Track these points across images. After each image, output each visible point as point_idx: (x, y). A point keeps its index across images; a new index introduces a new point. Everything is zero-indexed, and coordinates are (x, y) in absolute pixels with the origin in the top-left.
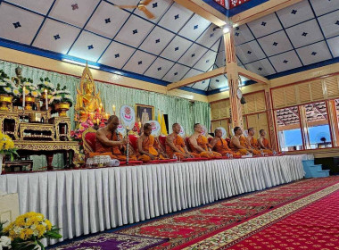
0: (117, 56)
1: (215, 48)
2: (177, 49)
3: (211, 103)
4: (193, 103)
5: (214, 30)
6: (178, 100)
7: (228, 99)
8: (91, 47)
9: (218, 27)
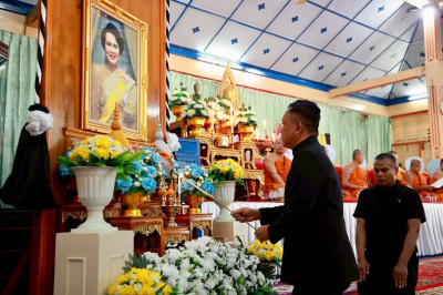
0: (266, 51)
1: (408, 37)
2: (349, 40)
3: (393, 117)
4: (365, 116)
5: (408, 11)
6: (344, 112)
7: (426, 111)
8: (235, 41)
9: (414, 8)
